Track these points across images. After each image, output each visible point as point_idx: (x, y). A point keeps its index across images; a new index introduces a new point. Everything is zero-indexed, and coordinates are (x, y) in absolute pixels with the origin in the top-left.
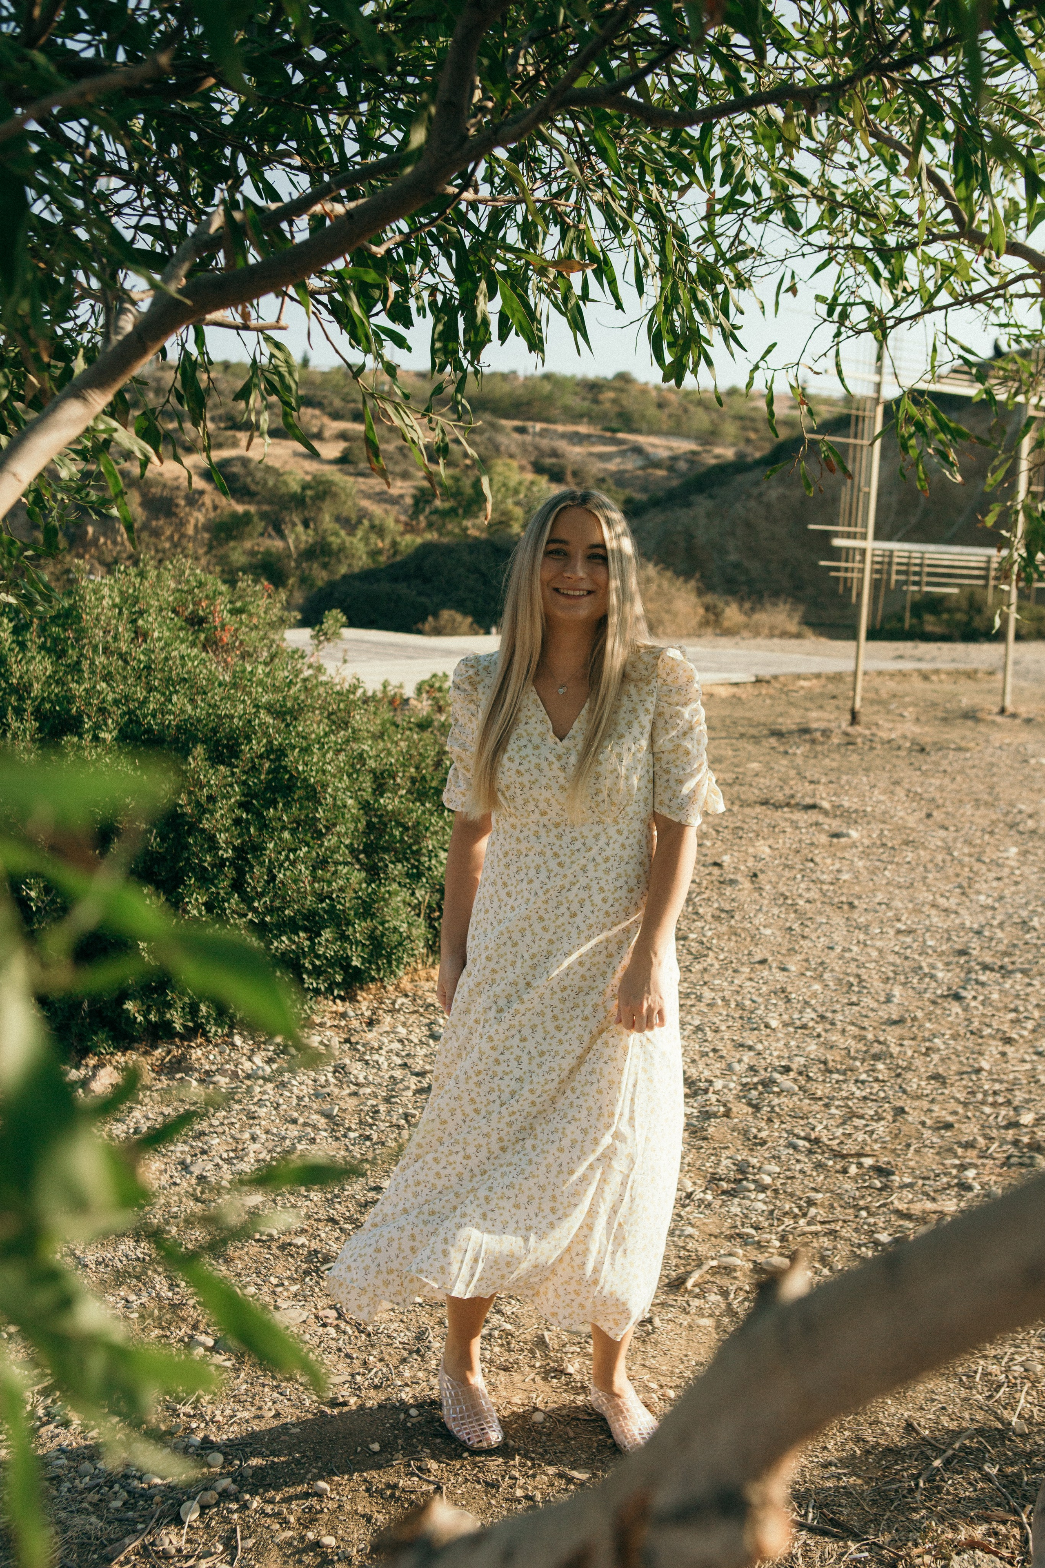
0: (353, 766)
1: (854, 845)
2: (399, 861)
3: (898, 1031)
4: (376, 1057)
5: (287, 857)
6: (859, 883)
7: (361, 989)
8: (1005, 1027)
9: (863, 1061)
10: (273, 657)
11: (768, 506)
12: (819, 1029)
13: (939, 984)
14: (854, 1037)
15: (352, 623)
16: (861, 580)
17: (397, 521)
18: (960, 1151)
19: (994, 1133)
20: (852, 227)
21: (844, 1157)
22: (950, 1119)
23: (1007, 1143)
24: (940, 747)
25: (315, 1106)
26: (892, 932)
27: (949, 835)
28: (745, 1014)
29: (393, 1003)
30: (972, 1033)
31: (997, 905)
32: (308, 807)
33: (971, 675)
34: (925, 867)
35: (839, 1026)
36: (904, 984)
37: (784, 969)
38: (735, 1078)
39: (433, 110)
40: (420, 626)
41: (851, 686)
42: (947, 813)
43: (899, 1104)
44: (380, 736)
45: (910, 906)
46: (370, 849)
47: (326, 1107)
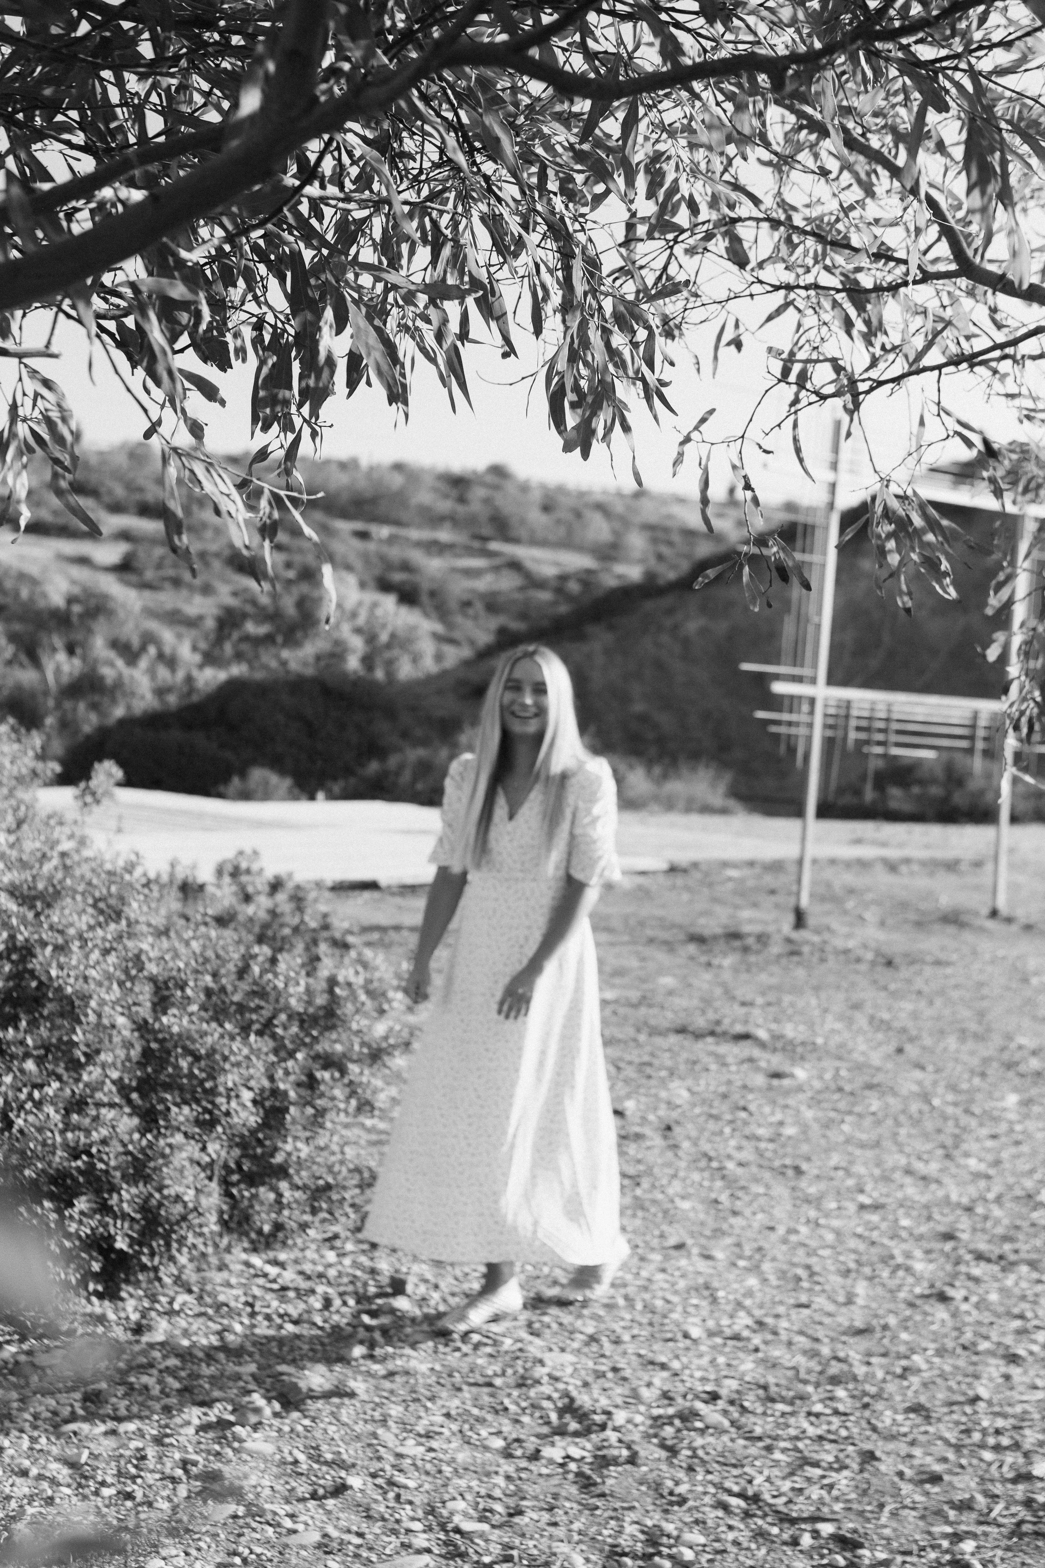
0: (126, 971)
1: (800, 1089)
2: (186, 1102)
3: (863, 1343)
4: (145, 1379)
5: (30, 1096)
6: (807, 1140)
7: (127, 1281)
8: (1009, 1340)
9: (817, 1385)
10: (20, 824)
11: (686, 642)
12: (757, 1340)
13: (919, 1280)
14: (805, 1352)
15: (130, 782)
16: (809, 739)
17: (195, 648)
18: (952, 1514)
19: (998, 1489)
20: (816, 262)
21: (793, 1521)
22: (938, 1468)
23: (1017, 1503)
24: (913, 960)
25: (55, 1450)
26: (852, 1207)
27: (926, 1077)
28: (657, 1319)
29: (171, 1303)
30: (965, 1348)
31: (992, 1172)
32: (60, 1027)
33: (952, 866)
34: (896, 1120)
35: (784, 1336)
36: (870, 1279)
37: (708, 1257)
38: (642, 1408)
39: (271, 67)
40: (222, 789)
41: (793, 877)
42: (924, 1048)
43: (867, 1446)
44: (163, 932)
45: (877, 1172)
46: (146, 1086)
47: (71, 1451)
